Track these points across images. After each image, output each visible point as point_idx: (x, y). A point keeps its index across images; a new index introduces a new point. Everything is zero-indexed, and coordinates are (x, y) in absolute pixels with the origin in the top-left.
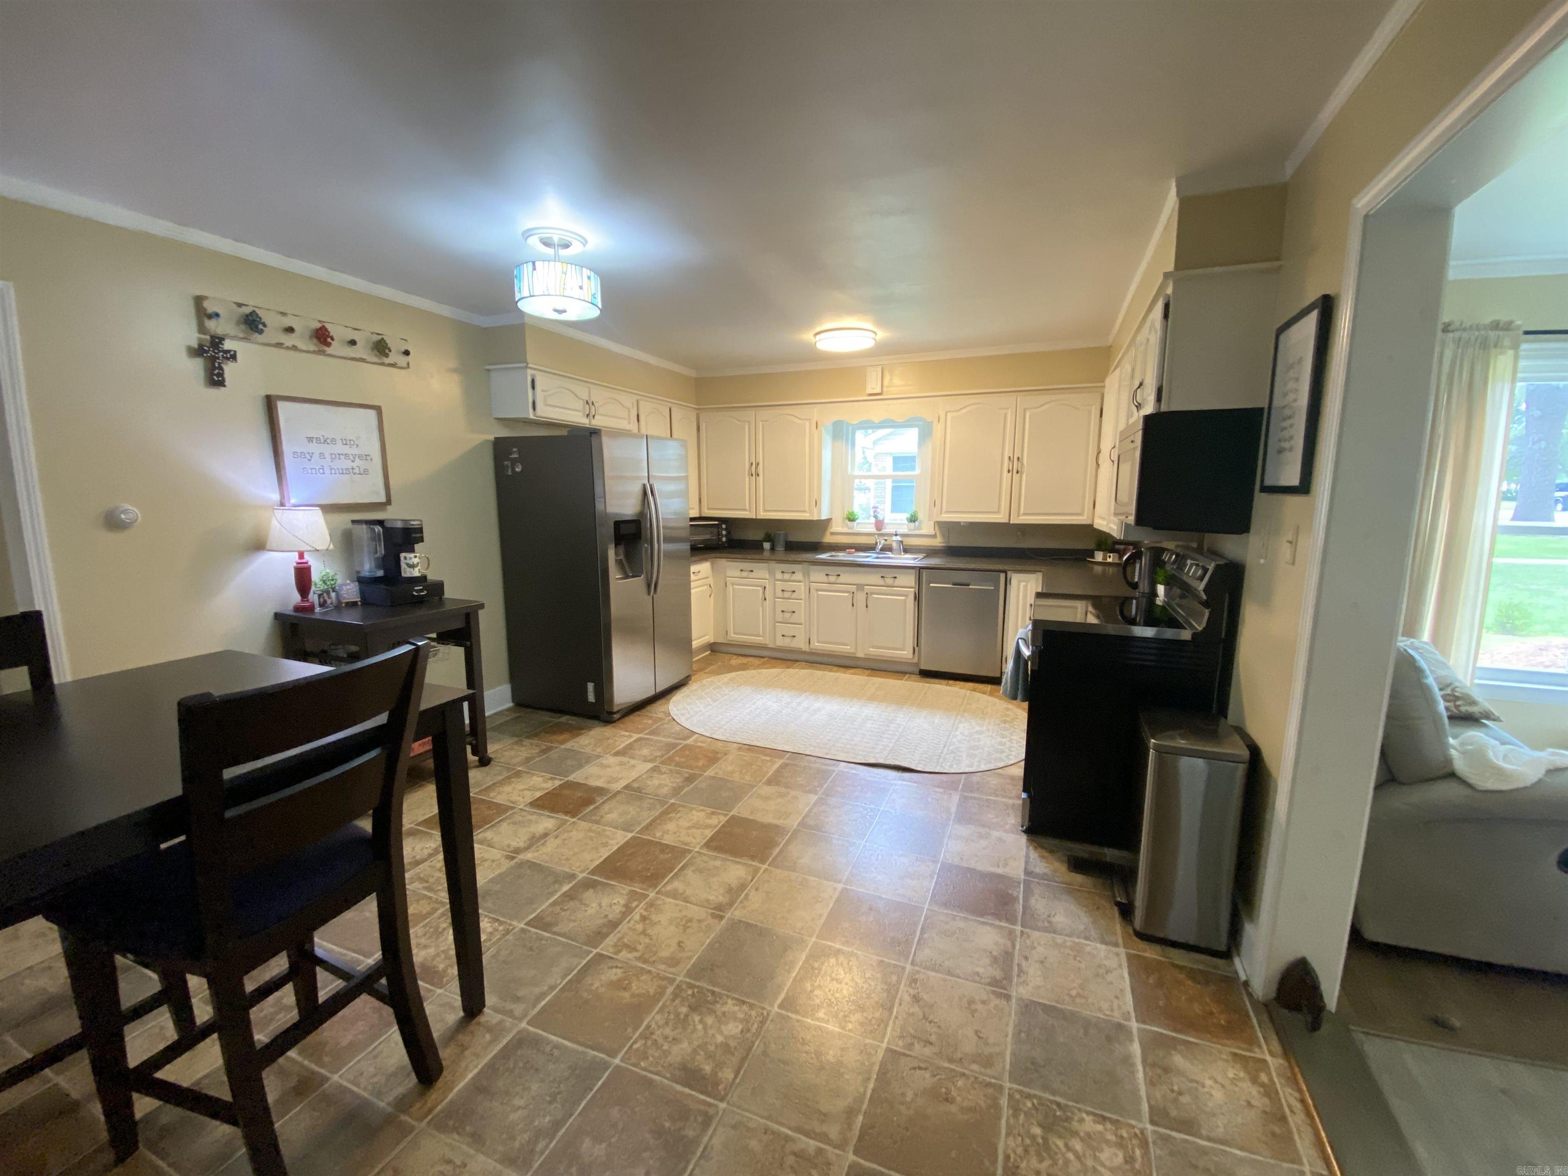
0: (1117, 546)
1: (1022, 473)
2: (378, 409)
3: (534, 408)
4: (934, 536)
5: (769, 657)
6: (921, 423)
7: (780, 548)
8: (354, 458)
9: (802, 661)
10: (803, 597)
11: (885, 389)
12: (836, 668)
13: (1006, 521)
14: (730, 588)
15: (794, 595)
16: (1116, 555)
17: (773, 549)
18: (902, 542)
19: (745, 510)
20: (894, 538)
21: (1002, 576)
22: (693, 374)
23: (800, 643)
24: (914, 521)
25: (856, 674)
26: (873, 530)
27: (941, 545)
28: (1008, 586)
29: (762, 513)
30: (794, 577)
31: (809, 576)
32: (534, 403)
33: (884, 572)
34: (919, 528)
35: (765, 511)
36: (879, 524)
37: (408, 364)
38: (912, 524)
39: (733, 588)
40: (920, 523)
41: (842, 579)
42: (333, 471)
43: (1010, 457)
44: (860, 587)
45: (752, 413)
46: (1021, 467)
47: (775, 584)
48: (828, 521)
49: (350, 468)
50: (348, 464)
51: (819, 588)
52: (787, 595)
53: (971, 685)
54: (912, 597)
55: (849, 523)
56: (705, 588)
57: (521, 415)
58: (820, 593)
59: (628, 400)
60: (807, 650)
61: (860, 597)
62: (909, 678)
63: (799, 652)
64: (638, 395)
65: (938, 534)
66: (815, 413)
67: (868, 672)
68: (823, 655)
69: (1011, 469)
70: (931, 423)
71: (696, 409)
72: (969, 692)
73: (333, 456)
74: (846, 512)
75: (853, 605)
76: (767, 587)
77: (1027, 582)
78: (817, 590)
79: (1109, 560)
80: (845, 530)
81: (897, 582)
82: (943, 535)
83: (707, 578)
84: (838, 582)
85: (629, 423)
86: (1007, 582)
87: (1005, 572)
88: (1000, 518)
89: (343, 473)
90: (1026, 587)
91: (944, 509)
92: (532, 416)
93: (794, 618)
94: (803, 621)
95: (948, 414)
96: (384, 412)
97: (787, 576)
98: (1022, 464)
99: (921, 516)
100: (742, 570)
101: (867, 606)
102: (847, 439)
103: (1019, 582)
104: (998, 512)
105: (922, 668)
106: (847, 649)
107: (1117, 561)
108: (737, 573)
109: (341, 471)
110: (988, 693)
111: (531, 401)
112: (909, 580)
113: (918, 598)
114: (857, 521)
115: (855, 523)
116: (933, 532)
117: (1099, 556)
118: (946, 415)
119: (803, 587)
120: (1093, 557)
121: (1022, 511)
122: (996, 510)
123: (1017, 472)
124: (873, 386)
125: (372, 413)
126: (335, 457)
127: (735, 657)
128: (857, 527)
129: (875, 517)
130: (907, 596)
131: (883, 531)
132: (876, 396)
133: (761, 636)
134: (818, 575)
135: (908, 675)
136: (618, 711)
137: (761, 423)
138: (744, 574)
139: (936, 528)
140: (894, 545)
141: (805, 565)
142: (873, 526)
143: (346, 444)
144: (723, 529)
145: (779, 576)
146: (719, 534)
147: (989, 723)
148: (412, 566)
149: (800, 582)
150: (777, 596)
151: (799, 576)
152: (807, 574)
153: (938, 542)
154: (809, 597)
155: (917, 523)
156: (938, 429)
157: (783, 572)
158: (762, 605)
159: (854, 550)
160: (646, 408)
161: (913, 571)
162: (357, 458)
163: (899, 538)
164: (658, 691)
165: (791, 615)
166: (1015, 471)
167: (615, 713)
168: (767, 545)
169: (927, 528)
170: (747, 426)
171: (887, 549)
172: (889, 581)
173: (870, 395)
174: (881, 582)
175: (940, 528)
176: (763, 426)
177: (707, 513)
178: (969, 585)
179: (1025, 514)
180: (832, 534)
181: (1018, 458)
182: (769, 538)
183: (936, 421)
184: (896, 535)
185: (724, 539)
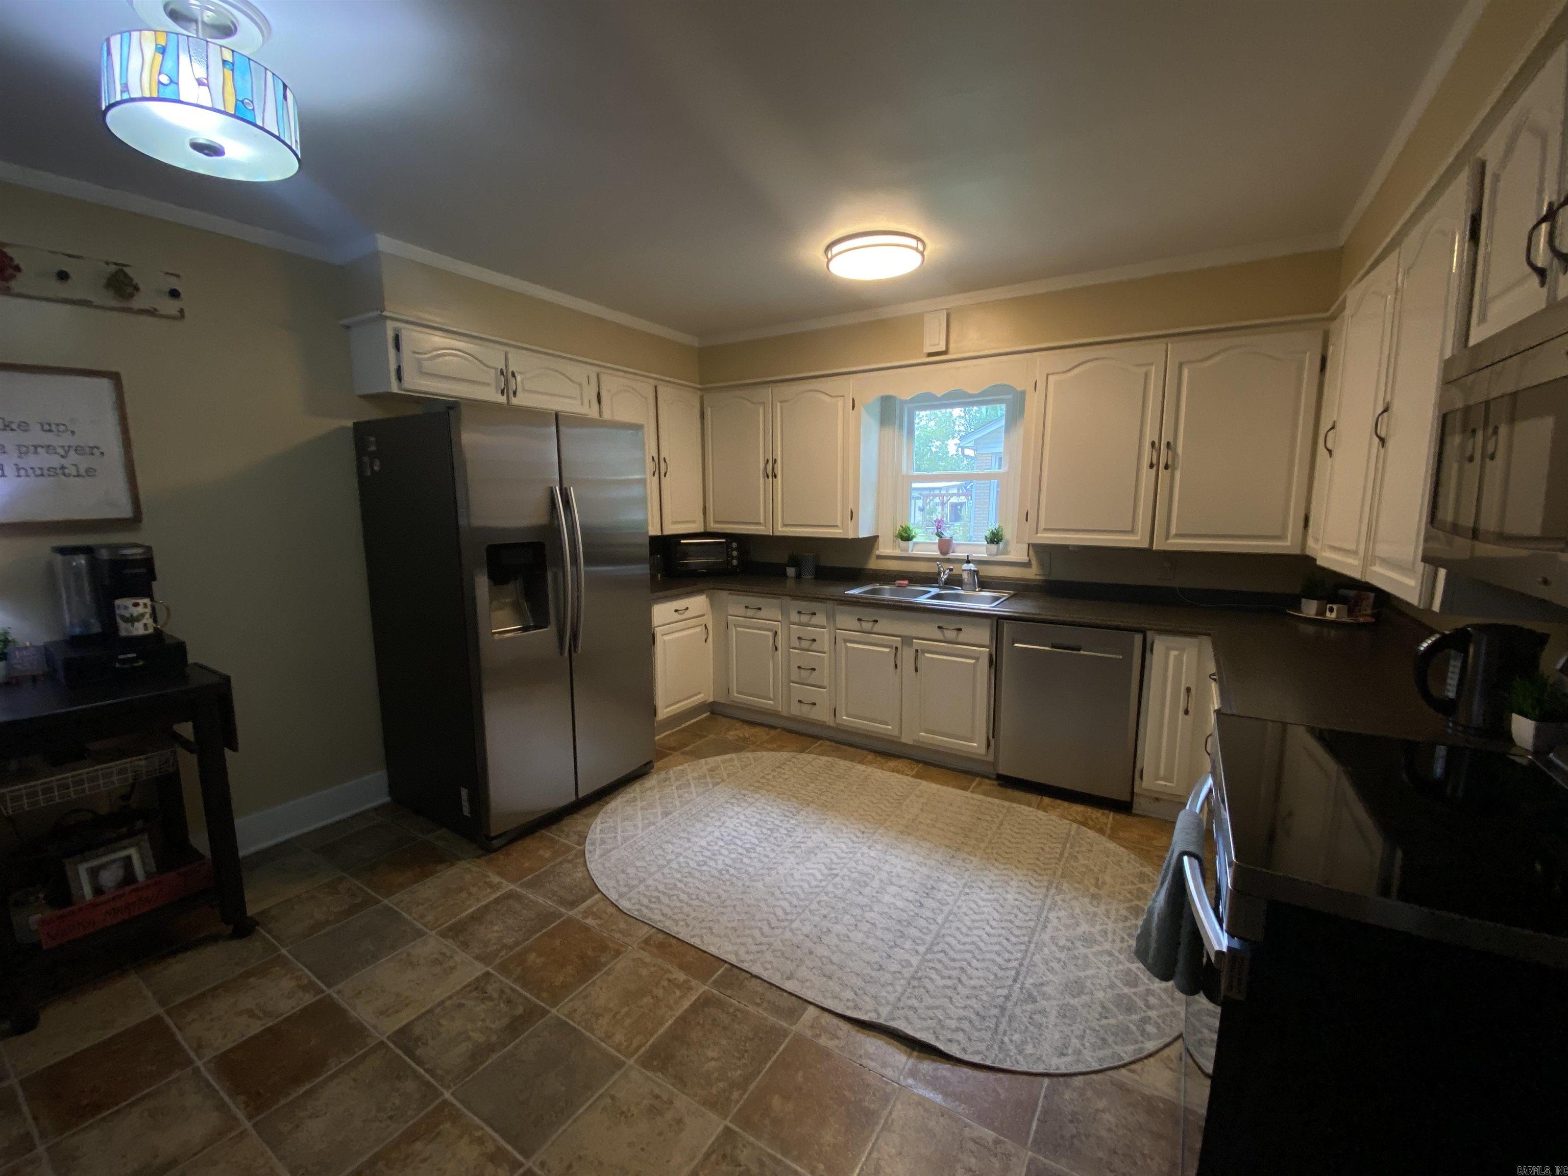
0: (1342, 592)
1: (1174, 469)
2: (115, 377)
3: (399, 378)
4: (1028, 565)
5: (784, 729)
6: (1010, 396)
7: (808, 576)
8: (67, 452)
9: (827, 739)
10: (826, 649)
11: (952, 345)
12: (870, 757)
13: (1145, 545)
14: (733, 632)
15: (815, 646)
16: (1345, 607)
17: (798, 576)
18: (976, 572)
19: (759, 524)
20: (965, 566)
21: (1138, 638)
22: (695, 342)
23: (821, 714)
24: (997, 543)
25: (898, 772)
26: (936, 553)
27: (1038, 577)
28: (1148, 655)
29: (780, 529)
30: (815, 620)
31: (834, 621)
32: (399, 371)
33: (944, 620)
34: (1005, 552)
35: (785, 525)
36: (945, 545)
37: (182, 311)
38: (993, 547)
39: (737, 632)
40: (1006, 544)
41: (881, 626)
42: (22, 472)
43: (1153, 444)
44: (907, 640)
45: (768, 391)
46: (1174, 459)
47: (789, 628)
48: (875, 539)
49: (58, 466)
50: (55, 461)
51: (848, 638)
52: (805, 644)
53: (1078, 809)
54: (985, 662)
55: (903, 544)
56: (698, 629)
57: (382, 390)
58: (849, 645)
59: (581, 372)
60: (832, 724)
61: (907, 654)
62: (979, 784)
63: (822, 725)
64: (599, 366)
65: (1034, 562)
66: (850, 386)
67: (917, 768)
68: (856, 734)
69: (1154, 462)
70: (1023, 393)
71: (700, 390)
72: (1075, 825)
73: (24, 449)
74: (899, 528)
75: (896, 667)
76: (779, 633)
77: (1182, 650)
78: (846, 641)
79: (1331, 616)
80: (897, 552)
81: (962, 637)
82: (1041, 564)
83: (703, 615)
84: (875, 630)
85: (582, 404)
86: (1147, 649)
87: (1143, 632)
88: (1137, 540)
89: (42, 475)
90: (1179, 660)
91: (1042, 525)
92: (395, 388)
93: (814, 678)
94: (825, 683)
95: (1050, 377)
96: (125, 382)
97: (804, 619)
98: (1175, 454)
99: (1008, 534)
100: (747, 607)
101: (916, 670)
102: (901, 426)
103: (1168, 650)
104: (1132, 531)
105: (1000, 772)
106: (890, 729)
107: (1345, 619)
108: (742, 611)
109: (38, 472)
110: (1108, 832)
111: (393, 367)
112: (983, 634)
113: (994, 663)
114: (914, 540)
115: (911, 543)
116: (1025, 559)
117: (1310, 608)
118: (1047, 378)
119: (826, 636)
120: (1299, 609)
121: (1173, 531)
122: (1130, 529)
123: (1166, 467)
124: (934, 340)
125: (105, 384)
126: (23, 450)
127: (738, 724)
128: (913, 549)
129: (939, 535)
130: (977, 659)
131: (951, 555)
132: (939, 356)
133: (770, 699)
134: (846, 620)
135: (978, 780)
136: (500, 836)
137: (779, 404)
138: (750, 613)
139: (1031, 552)
140: (965, 576)
141: (830, 605)
142: (936, 547)
143: (50, 431)
144: (733, 549)
145: (794, 617)
146: (729, 555)
147: (1107, 914)
148: (132, 620)
149: (823, 627)
150: (792, 645)
151: (820, 619)
152: (831, 617)
153: (1033, 573)
154: (835, 649)
155: (1001, 545)
156: (1033, 403)
157: (799, 612)
158: (773, 658)
159: (906, 582)
160: (612, 383)
161: (988, 622)
162: (72, 452)
163: (972, 566)
164: (581, 795)
165: (811, 674)
166: (1162, 466)
167: (495, 838)
168: (791, 571)
169: (1018, 553)
170: (761, 410)
171: (955, 581)
172: (951, 635)
173: (930, 355)
174: (938, 634)
175: (1036, 553)
176: (782, 408)
177: (714, 527)
178: (1079, 650)
179: (1178, 535)
180: (879, 557)
181: (1168, 444)
182: (795, 562)
183: (1030, 389)
184: (968, 562)
185: (735, 562)
